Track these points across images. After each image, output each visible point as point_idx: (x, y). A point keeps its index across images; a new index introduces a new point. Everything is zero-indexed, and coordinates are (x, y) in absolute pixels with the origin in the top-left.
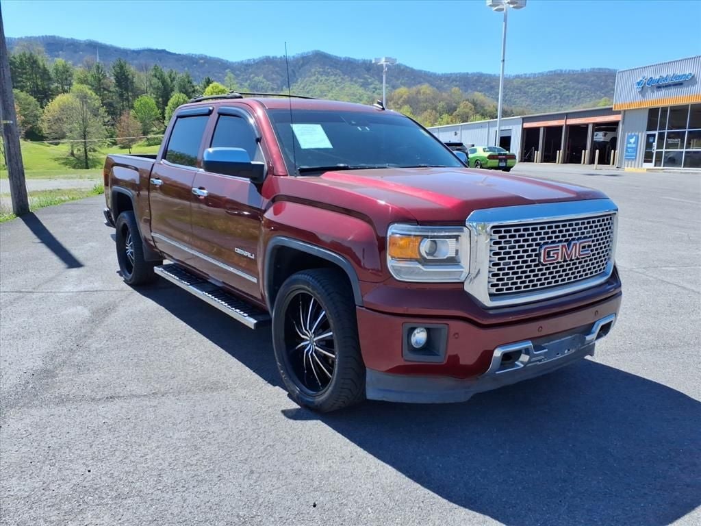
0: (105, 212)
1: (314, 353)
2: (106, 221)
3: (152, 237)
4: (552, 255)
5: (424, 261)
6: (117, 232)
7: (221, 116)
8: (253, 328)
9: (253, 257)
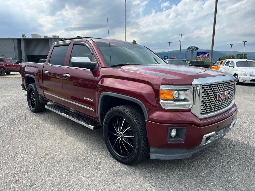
0: (22, 84)
1: (124, 139)
2: (22, 88)
3: (44, 93)
4: (220, 97)
5: (176, 100)
6: (27, 92)
7: (74, 45)
8: (93, 129)
9: (93, 101)
